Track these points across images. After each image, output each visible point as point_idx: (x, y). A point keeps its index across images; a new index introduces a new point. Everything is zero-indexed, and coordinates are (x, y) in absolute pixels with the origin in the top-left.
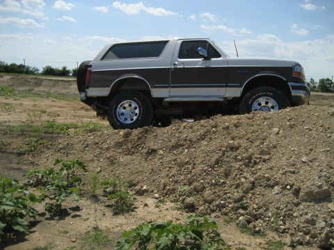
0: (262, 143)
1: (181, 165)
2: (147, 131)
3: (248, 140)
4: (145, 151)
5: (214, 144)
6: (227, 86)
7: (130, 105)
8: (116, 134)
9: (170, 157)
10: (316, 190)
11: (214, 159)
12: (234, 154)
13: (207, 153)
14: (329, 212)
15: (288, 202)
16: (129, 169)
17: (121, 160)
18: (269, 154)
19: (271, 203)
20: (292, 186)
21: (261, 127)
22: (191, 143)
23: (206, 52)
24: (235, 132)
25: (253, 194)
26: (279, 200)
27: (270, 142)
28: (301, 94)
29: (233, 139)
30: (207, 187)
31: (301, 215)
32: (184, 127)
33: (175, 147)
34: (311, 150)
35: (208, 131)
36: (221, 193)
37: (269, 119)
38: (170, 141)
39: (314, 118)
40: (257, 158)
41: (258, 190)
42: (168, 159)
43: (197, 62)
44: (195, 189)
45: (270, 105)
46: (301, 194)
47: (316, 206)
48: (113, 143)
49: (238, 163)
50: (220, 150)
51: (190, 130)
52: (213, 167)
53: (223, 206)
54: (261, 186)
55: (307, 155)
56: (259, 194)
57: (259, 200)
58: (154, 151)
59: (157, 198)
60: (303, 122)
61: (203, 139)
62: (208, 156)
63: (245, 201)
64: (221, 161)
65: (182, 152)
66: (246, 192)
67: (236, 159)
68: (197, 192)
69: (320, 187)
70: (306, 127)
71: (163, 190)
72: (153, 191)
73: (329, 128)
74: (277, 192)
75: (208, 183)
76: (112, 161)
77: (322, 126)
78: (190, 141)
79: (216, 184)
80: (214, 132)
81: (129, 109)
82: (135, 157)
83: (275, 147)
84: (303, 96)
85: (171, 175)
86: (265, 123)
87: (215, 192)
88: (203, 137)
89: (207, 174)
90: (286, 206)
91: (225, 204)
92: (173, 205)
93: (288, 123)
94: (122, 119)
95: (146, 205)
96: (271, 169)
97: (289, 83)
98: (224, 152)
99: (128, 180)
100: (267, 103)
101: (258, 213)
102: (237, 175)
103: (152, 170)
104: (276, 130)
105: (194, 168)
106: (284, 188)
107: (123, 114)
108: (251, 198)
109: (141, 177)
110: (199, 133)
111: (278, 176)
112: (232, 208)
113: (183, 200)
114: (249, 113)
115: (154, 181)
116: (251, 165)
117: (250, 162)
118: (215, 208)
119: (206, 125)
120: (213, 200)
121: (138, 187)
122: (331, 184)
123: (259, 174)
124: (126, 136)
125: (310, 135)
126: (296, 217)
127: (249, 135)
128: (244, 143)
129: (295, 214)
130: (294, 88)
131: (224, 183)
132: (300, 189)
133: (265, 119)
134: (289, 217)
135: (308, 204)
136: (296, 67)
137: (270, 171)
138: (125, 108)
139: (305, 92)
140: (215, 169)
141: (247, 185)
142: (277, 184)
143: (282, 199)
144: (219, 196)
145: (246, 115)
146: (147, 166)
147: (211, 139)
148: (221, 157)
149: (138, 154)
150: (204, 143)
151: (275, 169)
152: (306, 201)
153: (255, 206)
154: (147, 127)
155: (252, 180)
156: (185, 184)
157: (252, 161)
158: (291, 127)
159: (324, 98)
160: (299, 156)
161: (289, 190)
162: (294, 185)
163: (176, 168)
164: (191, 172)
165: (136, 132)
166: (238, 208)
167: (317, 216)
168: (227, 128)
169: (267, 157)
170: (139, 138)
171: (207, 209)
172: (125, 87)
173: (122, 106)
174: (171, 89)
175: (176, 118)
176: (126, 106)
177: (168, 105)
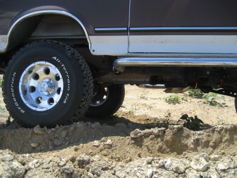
107: (33, 89)
172: (41, 33)
173: (30, 72)
174: (133, 38)
175: (132, 84)
176: (37, 72)
177: (122, 70)
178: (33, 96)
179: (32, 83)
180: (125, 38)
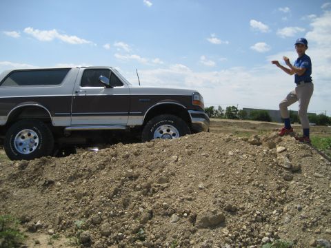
0: (161, 171)
1: (79, 197)
2: (44, 162)
3: (147, 168)
4: (42, 183)
5: (114, 174)
6: (129, 115)
7: (29, 135)
8: (11, 165)
9: (68, 188)
10: (211, 216)
11: (112, 189)
12: (134, 183)
13: (106, 184)
14: (224, 237)
15: (185, 230)
16: (23, 203)
17: (15, 194)
18: (168, 182)
19: (169, 232)
20: (188, 214)
21: (161, 155)
22: (90, 173)
23: (108, 80)
24: (135, 161)
25: (151, 224)
26: (176, 228)
27: (169, 170)
28: (201, 121)
29: (132, 168)
30: (105, 219)
31: (197, 242)
32: (84, 157)
33: (73, 178)
34: (208, 176)
35: (108, 160)
36: (119, 224)
37: (168, 146)
38: (69, 172)
39: (211, 145)
40: (155, 187)
41: (156, 219)
42: (66, 191)
43: (99, 91)
44: (93, 222)
45: (171, 132)
46: (197, 221)
47: (212, 232)
48: (7, 175)
49: (137, 192)
50: (119, 179)
51: (89, 160)
52: (111, 198)
53: (121, 238)
54: (159, 215)
55: (203, 181)
56: (156, 224)
57: (157, 229)
58: (51, 183)
59: (51, 234)
60: (201, 148)
61: (102, 169)
62: (107, 186)
63: (142, 232)
64: (120, 190)
65: (80, 183)
66: (144, 222)
67: (135, 188)
68: (95, 224)
69: (215, 212)
70: (202, 154)
71: (59, 224)
72: (47, 226)
73: (224, 154)
74: (174, 220)
75: (106, 215)
76: (4, 196)
77: (218, 152)
78: (89, 171)
79: (114, 215)
80: (114, 162)
81: (28, 139)
82: (30, 190)
83: (173, 174)
84: (203, 123)
85: (68, 207)
86: (165, 151)
87: (112, 224)
88: (102, 167)
89: (105, 206)
90: (183, 234)
91: (122, 236)
92: (67, 240)
93: (186, 150)
94: (20, 149)
95: (37, 243)
96: (169, 197)
97: (189, 111)
98: (123, 181)
99: (21, 215)
100: (168, 131)
101: (155, 243)
102: (135, 205)
103: (48, 203)
104: (175, 157)
105: (92, 199)
106: (181, 216)
107: (21, 144)
108: (149, 227)
109: (35, 212)
110: (98, 163)
111: (175, 204)
112: (130, 240)
113: (79, 235)
114: (149, 141)
115: (49, 215)
116: (149, 194)
117: (149, 191)
118: (112, 240)
119: (106, 154)
120: (111, 232)
121: (30, 224)
122: (225, 209)
123: (157, 202)
124: (22, 167)
125: (207, 162)
126: (193, 244)
127: (149, 164)
128: (143, 171)
129: (192, 242)
130: (194, 116)
131: (122, 213)
132: (196, 216)
133: (165, 146)
134: (186, 245)
135: (204, 230)
136: (195, 96)
137: (168, 199)
138: (23, 138)
139: (204, 119)
140: (114, 199)
141: (145, 215)
142: (174, 212)
143: (179, 227)
144: (117, 228)
145: (147, 143)
146: (43, 199)
147: (110, 168)
148: (120, 187)
149: (34, 187)
150: (103, 172)
151: (173, 197)
152: (202, 227)
153: (153, 236)
154: (45, 158)
155: (150, 209)
156: (82, 217)
157: (151, 190)
158: (189, 154)
159: (230, 124)
160: (196, 182)
161: (186, 217)
162: (190, 212)
163: (74, 200)
164: (89, 203)
165: (32, 163)
166: (135, 240)
167: (212, 242)
168: (127, 156)
169: (165, 185)
170: (36, 170)
171: (104, 243)
172: (24, 115)
173: (20, 135)
174: (73, 118)
175: (80, 148)
176: (25, 135)
177: (69, 134)
178: (21, 148)
179: (22, 140)
180: (69, 118)
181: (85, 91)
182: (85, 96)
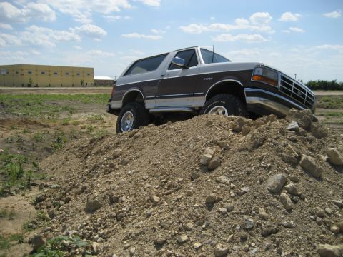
97: (245, 89)
130: (250, 94)
136: (257, 70)
174: (157, 100)
179: (128, 121)
180: (154, 101)
181: (169, 74)
182: (168, 79)
